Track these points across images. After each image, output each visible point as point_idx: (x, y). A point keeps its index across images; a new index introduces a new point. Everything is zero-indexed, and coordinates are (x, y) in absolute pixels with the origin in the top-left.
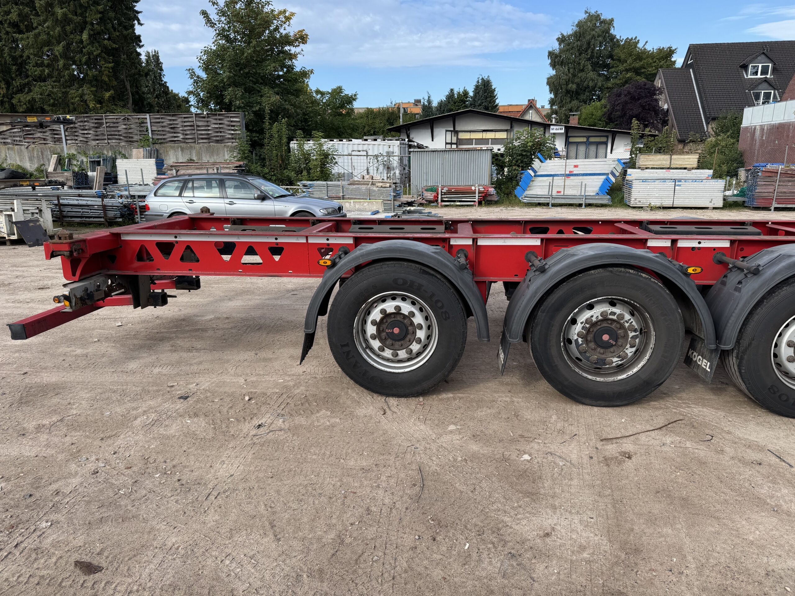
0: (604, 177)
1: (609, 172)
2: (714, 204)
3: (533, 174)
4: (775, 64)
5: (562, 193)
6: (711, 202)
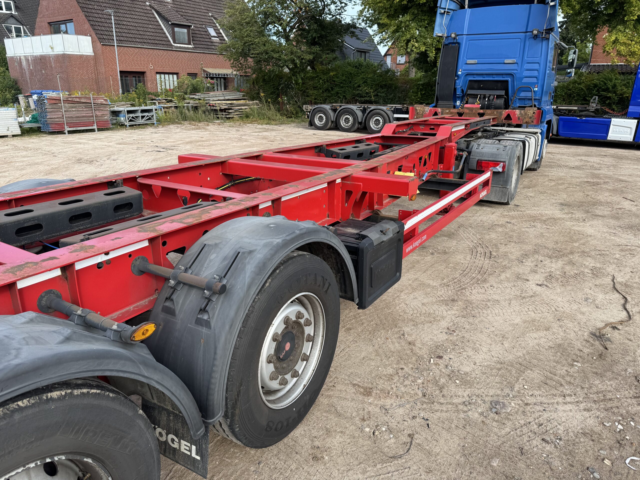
2: (11, 131)
4: (15, 2)
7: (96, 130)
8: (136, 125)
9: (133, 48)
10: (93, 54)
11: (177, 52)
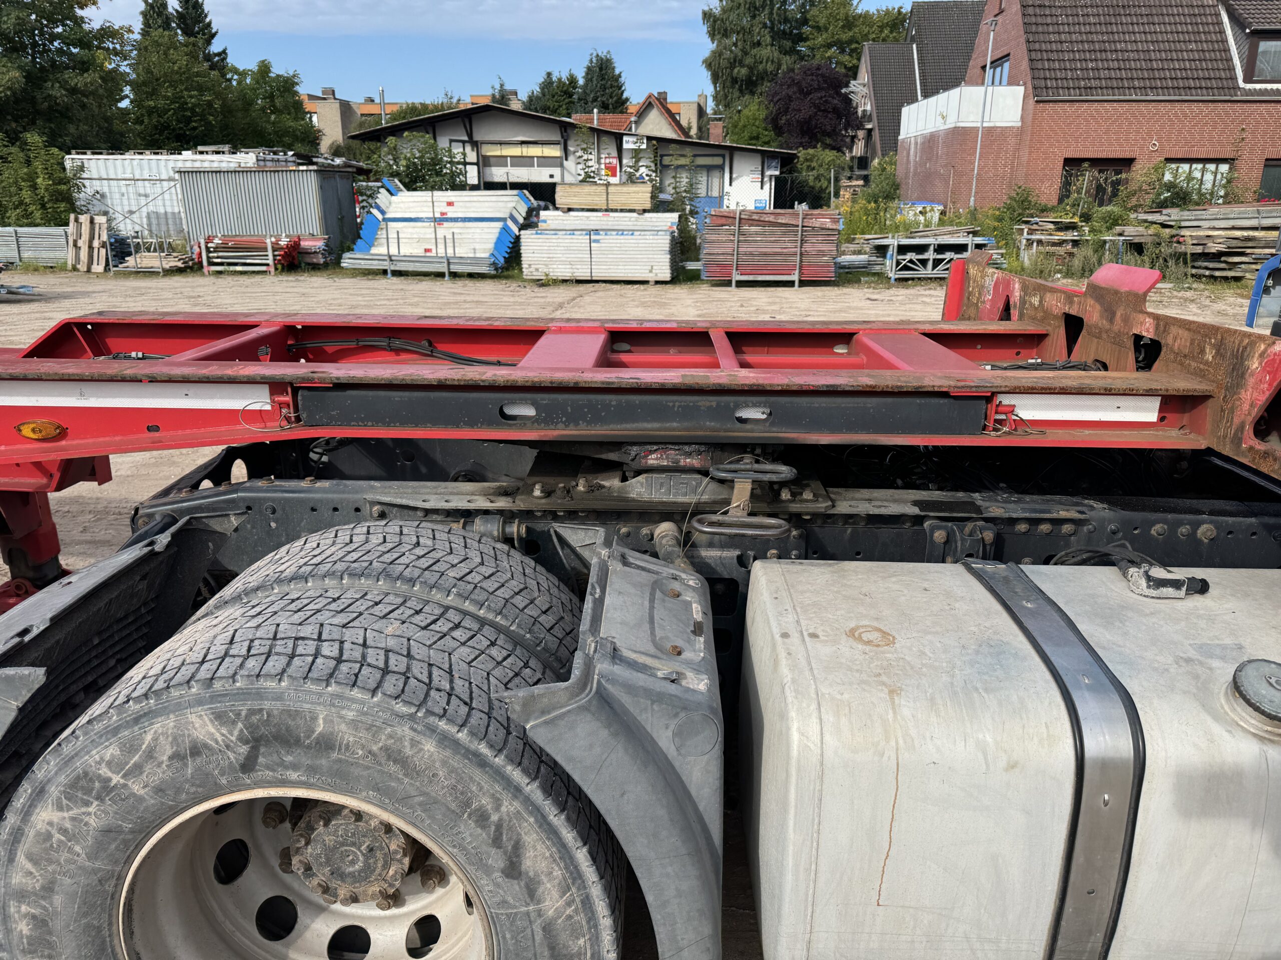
0: (499, 225)
1: (507, 215)
2: (656, 275)
3: (380, 216)
5: (433, 254)
6: (651, 271)
7: (797, 284)
8: (913, 279)
9: (1115, 104)
10: (1019, 124)
11: (1245, 106)
